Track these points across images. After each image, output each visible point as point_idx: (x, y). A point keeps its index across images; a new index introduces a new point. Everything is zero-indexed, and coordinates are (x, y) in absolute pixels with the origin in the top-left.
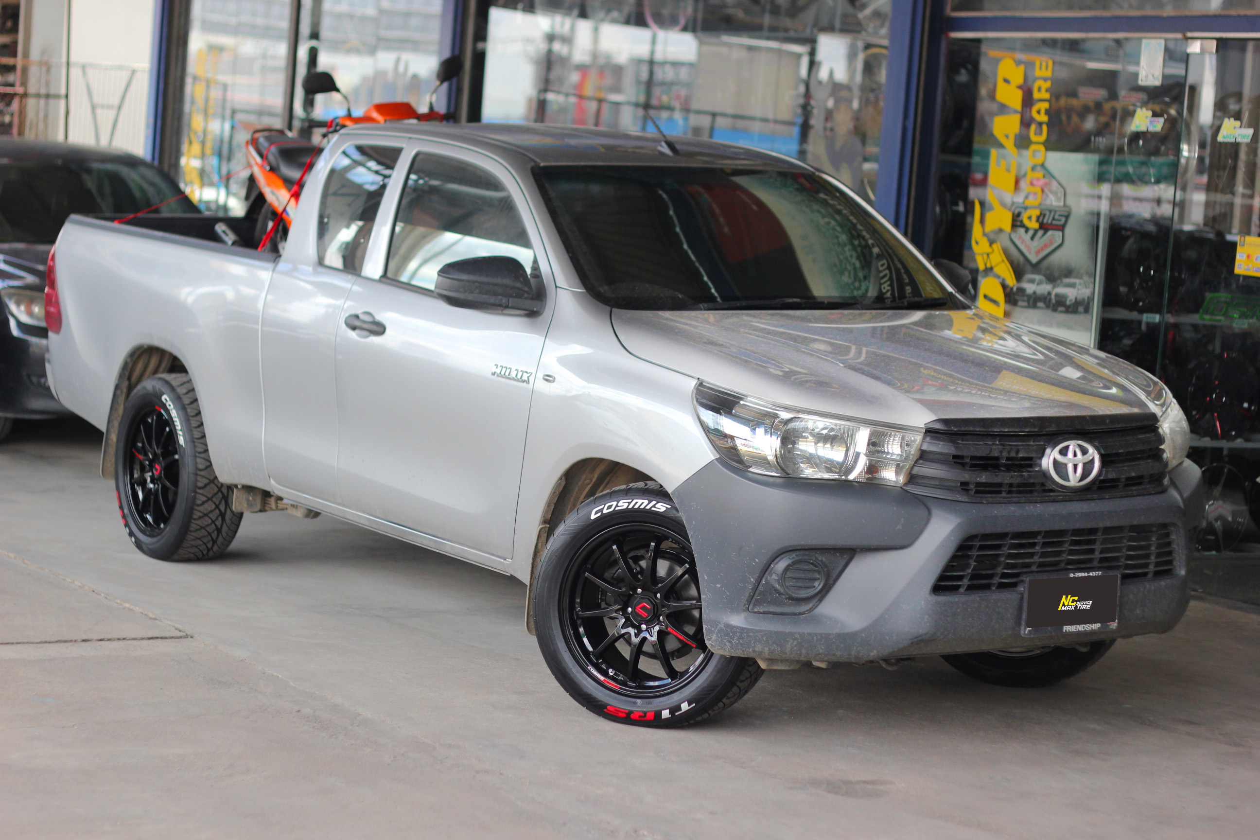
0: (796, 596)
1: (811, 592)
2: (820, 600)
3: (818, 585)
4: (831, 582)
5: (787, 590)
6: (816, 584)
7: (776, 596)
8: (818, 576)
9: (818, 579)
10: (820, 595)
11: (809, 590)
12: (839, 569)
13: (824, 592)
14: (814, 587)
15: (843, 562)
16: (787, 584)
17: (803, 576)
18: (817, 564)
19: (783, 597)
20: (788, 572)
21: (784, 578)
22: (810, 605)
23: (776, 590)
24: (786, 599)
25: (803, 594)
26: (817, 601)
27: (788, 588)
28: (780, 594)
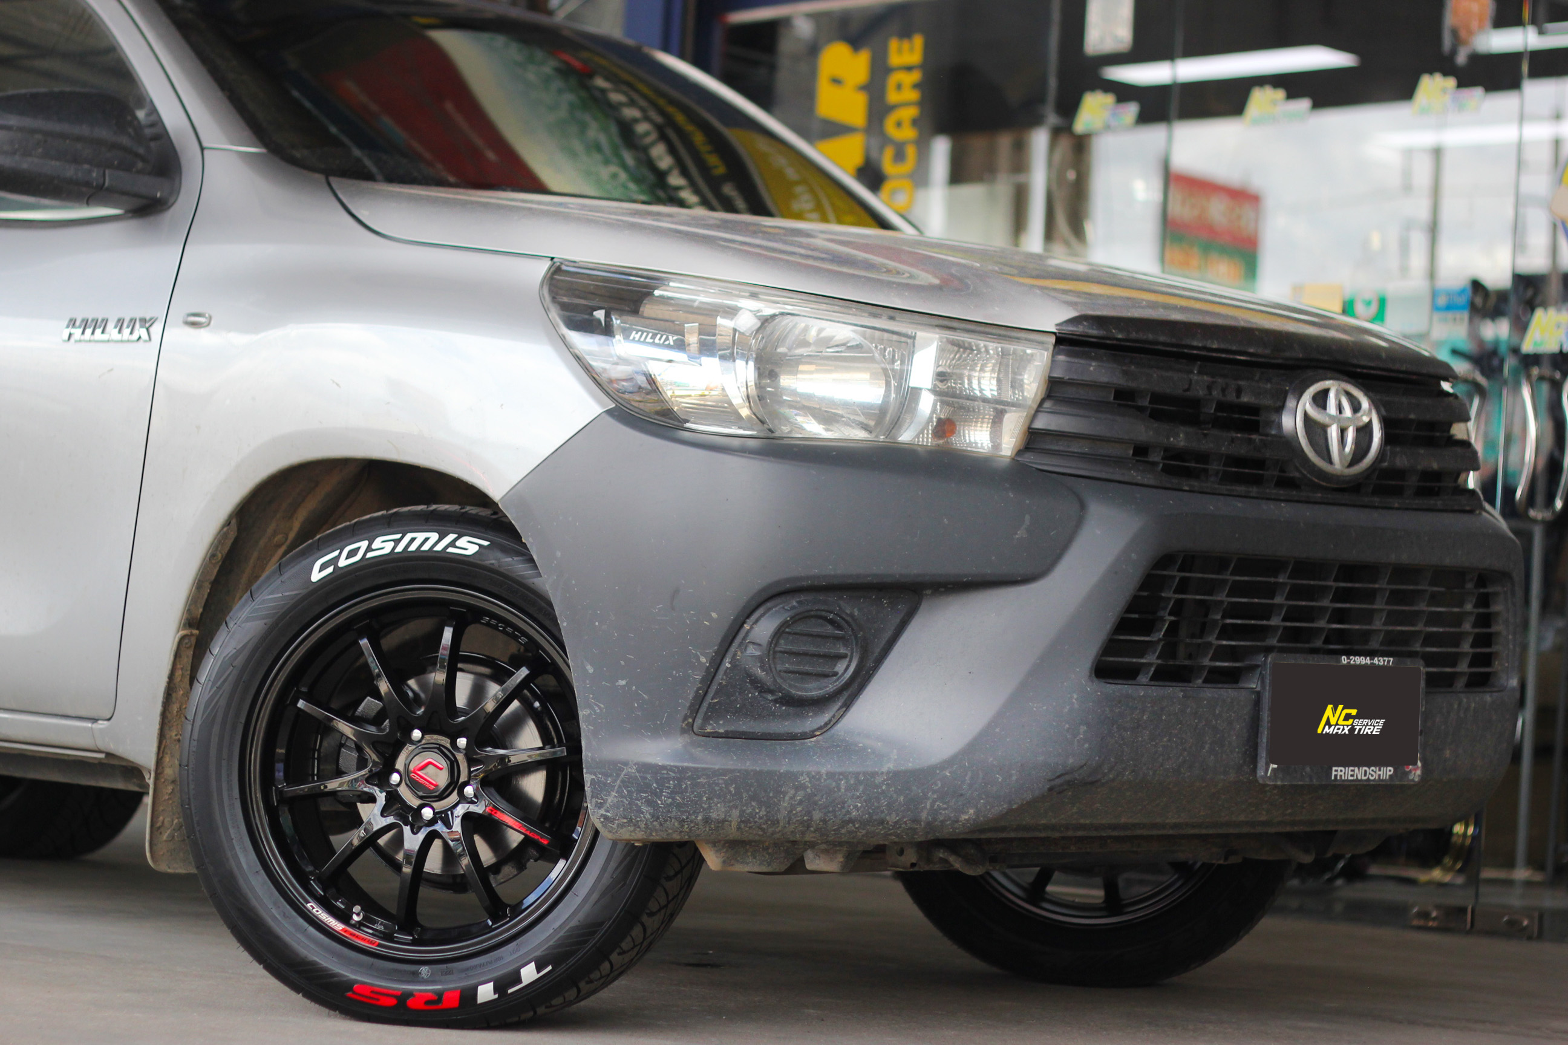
0: (800, 693)
1: (831, 686)
2: (847, 705)
3: (845, 669)
4: (870, 663)
5: (779, 681)
6: (840, 667)
7: (754, 697)
8: (842, 651)
9: (844, 656)
10: (846, 694)
11: (824, 681)
12: (888, 634)
13: (855, 685)
14: (835, 674)
15: (896, 620)
16: (779, 667)
17: (812, 649)
18: (843, 623)
19: (770, 697)
20: (782, 642)
21: (775, 652)
22: (826, 717)
23: (755, 682)
24: (775, 701)
25: (813, 689)
26: (841, 707)
27: (782, 678)
28: (764, 689)
